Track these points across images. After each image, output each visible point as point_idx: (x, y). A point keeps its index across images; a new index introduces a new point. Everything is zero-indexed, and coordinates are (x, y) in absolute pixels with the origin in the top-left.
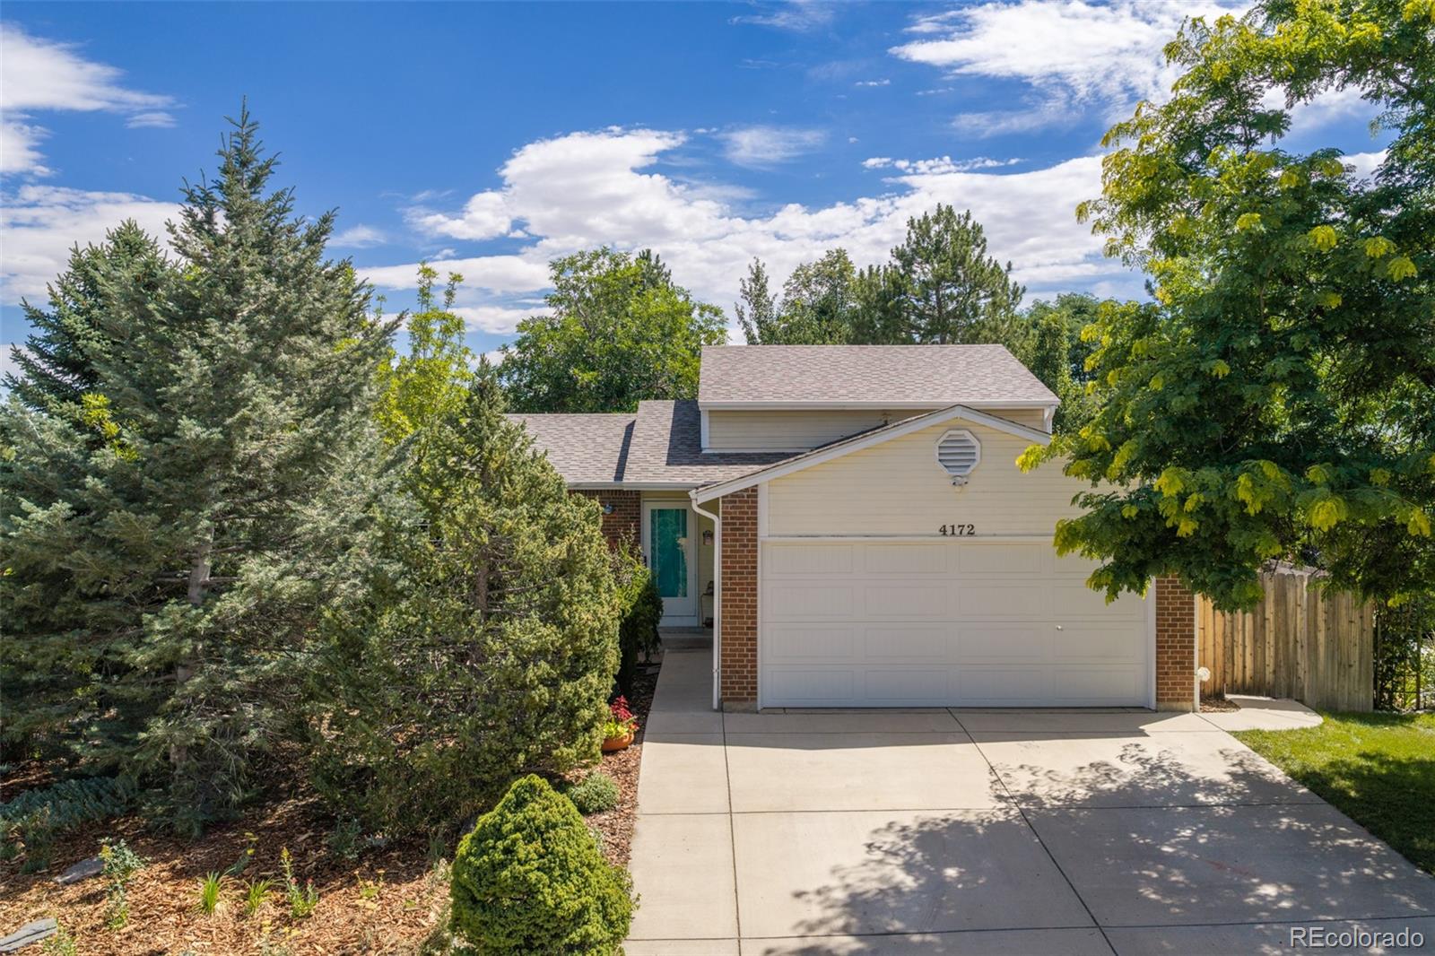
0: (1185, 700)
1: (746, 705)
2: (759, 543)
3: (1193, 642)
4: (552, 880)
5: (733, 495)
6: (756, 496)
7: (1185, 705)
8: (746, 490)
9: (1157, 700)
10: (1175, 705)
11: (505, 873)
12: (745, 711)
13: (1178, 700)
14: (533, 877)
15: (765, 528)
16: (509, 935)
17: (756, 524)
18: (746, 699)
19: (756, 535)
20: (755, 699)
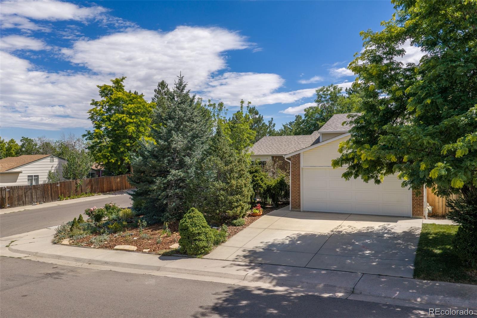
0: (421, 215)
1: (297, 209)
2: (301, 168)
3: (423, 198)
4: (192, 226)
5: (294, 156)
6: (300, 156)
7: (421, 217)
8: (297, 155)
9: (413, 215)
10: (417, 216)
11: (184, 224)
12: (297, 211)
13: (418, 215)
14: (188, 225)
15: (302, 165)
16: (184, 236)
17: (300, 163)
18: (297, 208)
19: (300, 166)
20: (300, 208)
